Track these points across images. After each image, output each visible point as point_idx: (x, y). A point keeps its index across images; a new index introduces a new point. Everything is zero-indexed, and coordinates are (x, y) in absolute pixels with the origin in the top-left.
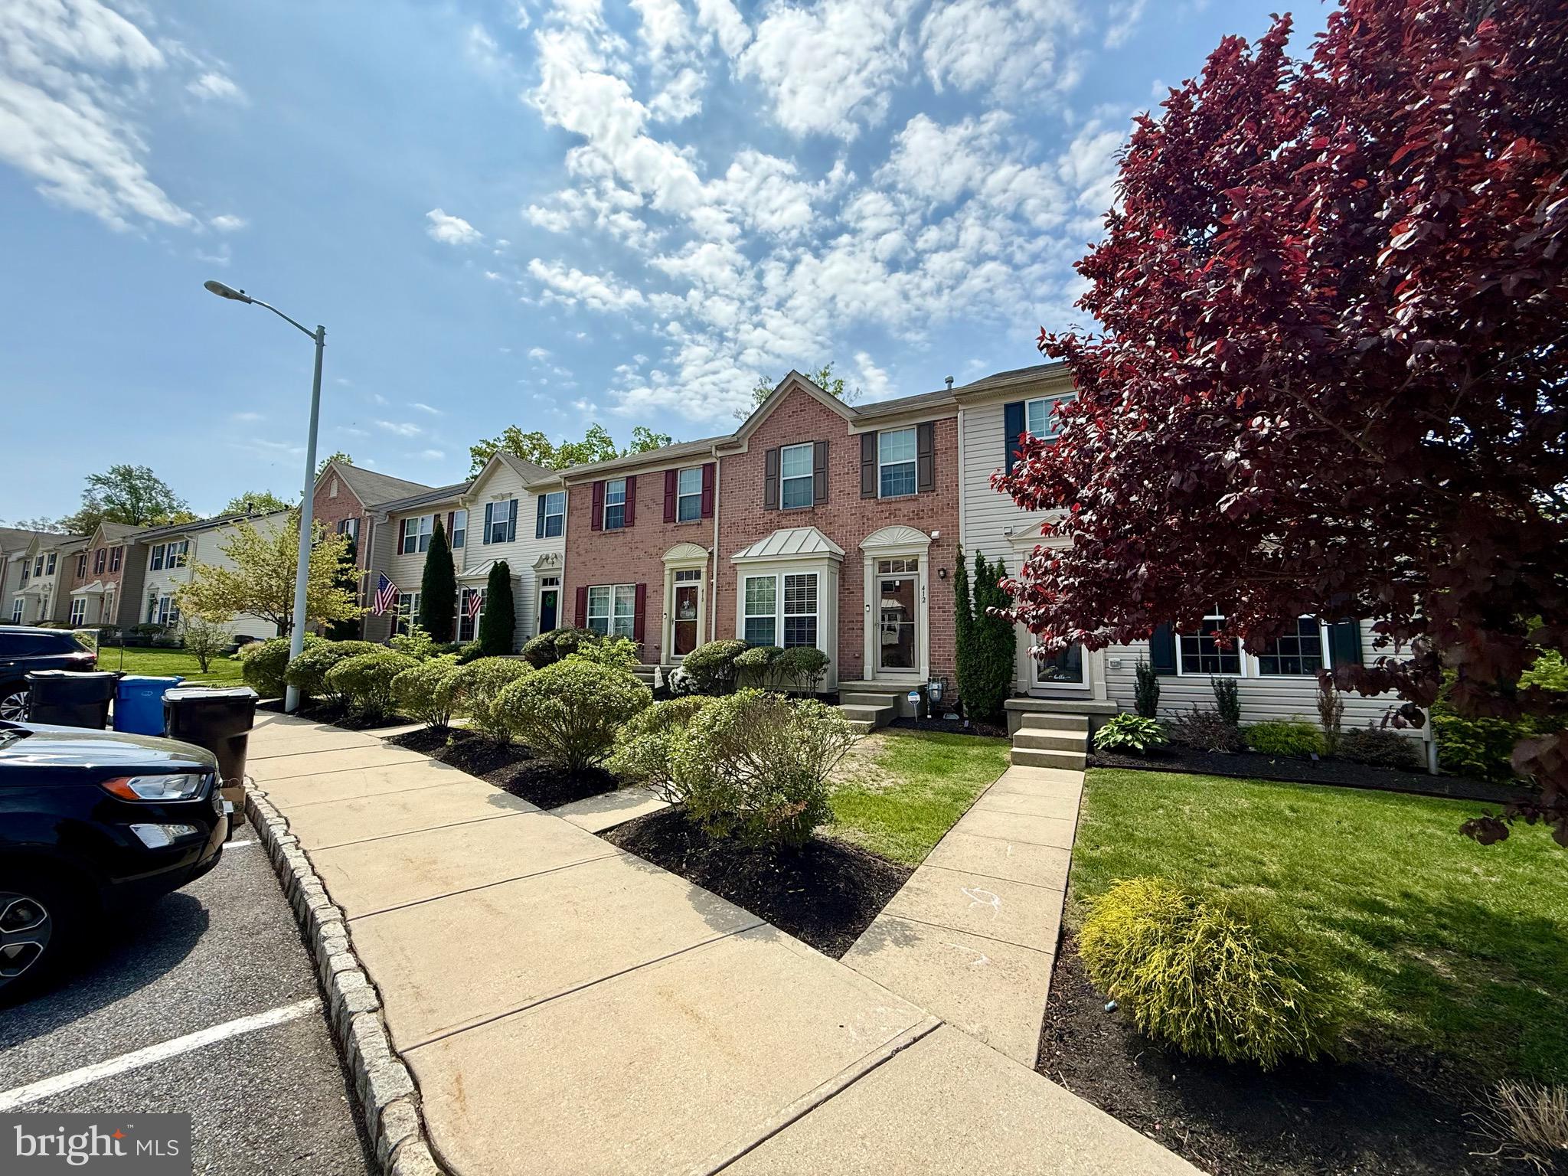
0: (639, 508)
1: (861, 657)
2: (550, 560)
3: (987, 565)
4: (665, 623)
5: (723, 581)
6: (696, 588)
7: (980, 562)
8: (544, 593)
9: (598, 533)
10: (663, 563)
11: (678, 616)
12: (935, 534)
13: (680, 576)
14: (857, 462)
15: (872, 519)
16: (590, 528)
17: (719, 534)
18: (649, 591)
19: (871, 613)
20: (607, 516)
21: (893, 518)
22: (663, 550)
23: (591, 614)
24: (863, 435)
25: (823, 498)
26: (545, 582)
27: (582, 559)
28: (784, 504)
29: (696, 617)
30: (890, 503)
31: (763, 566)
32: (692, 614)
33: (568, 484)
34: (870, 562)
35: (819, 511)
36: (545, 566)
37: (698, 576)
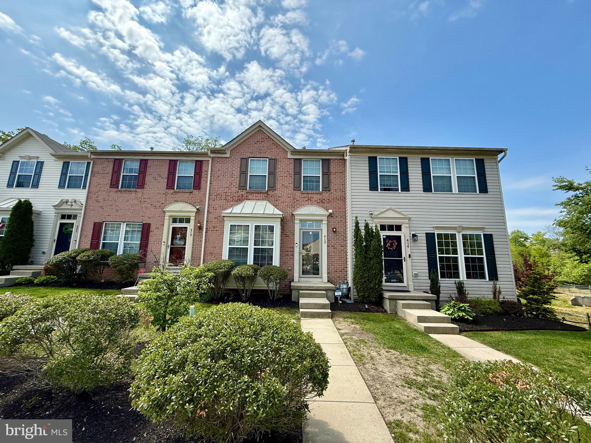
0: (148, 179)
1: (292, 270)
2: (69, 203)
3: (370, 227)
4: (163, 248)
5: (211, 225)
6: (186, 228)
7: (367, 226)
8: (62, 225)
9: (116, 190)
10: (164, 212)
11: (172, 244)
12: (330, 211)
13: (175, 221)
14: (292, 172)
15: (299, 200)
16: (108, 186)
17: (209, 199)
18: (152, 228)
19: (298, 247)
20: (123, 180)
21: (309, 201)
22: (164, 204)
23: (104, 240)
24: (295, 159)
25: (272, 187)
26: (63, 217)
27: (100, 204)
28: (250, 187)
29: (185, 244)
30: (308, 194)
31: (238, 219)
32: (182, 243)
33: (93, 157)
34: (298, 222)
35: (271, 193)
36: (64, 206)
37: (188, 221)
